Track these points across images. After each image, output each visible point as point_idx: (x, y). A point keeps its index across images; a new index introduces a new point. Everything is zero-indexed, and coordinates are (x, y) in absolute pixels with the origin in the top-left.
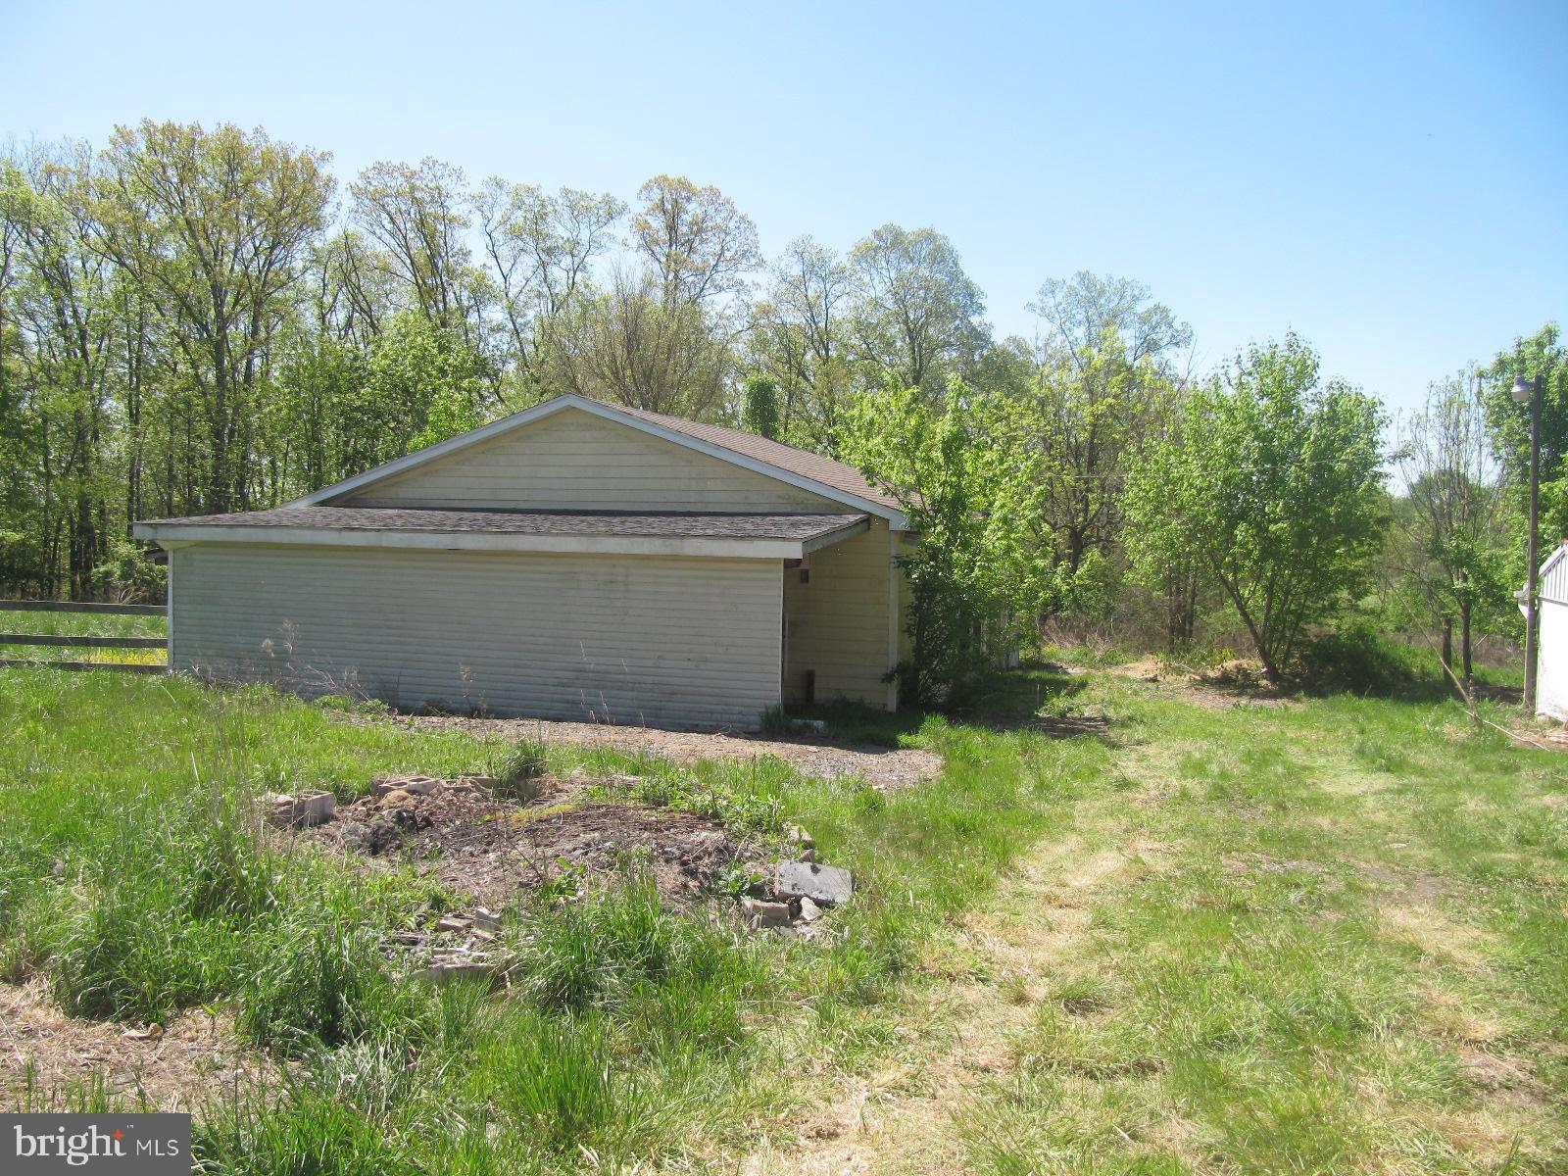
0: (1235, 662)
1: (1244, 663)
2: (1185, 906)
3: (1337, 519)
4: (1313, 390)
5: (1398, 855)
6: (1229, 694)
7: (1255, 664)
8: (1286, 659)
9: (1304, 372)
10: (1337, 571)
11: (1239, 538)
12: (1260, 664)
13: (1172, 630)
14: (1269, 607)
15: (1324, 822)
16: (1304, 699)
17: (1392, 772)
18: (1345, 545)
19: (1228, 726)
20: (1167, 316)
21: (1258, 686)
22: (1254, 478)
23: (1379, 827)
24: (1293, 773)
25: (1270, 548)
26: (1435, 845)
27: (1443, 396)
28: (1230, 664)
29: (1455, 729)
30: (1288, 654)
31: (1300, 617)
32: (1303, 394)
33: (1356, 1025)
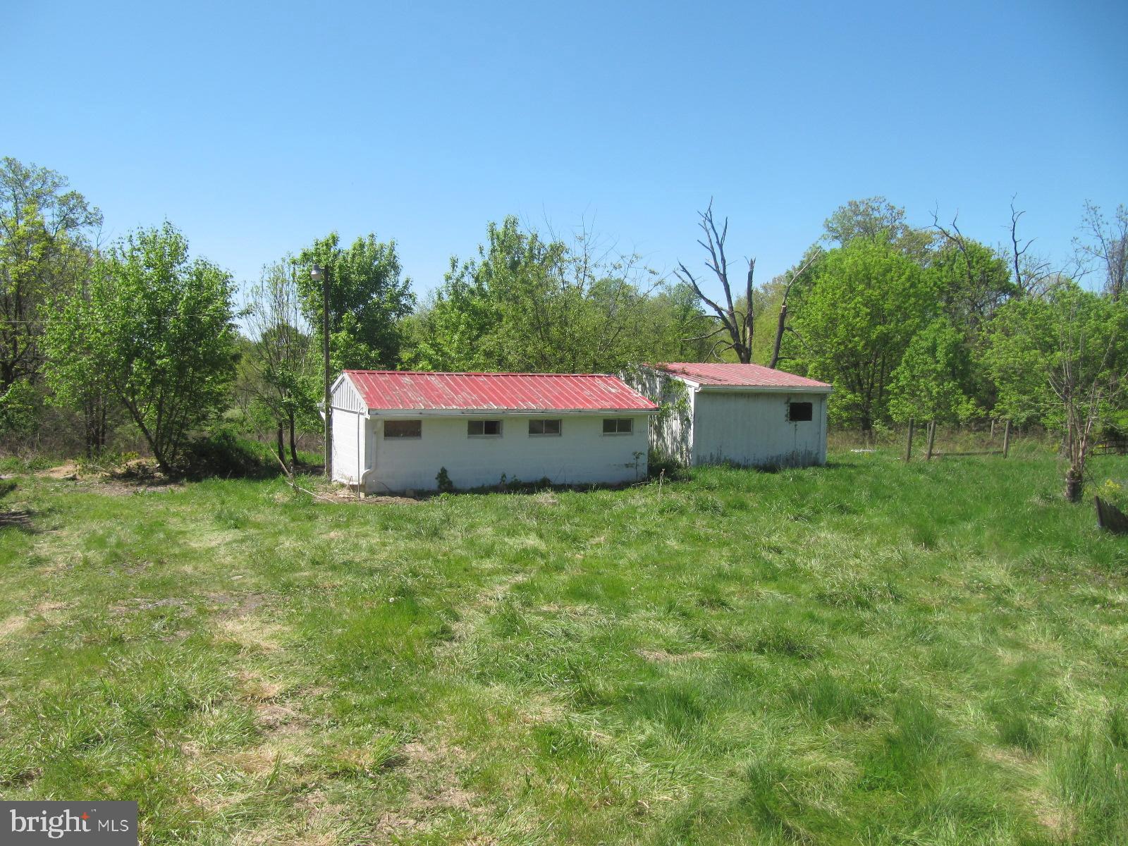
0: (137, 461)
1: (143, 461)
2: (74, 647)
3: (204, 356)
4: (185, 265)
5: (236, 584)
6: (131, 485)
7: (151, 462)
8: (173, 456)
9: (178, 251)
10: (208, 393)
11: (135, 369)
12: (155, 461)
13: (88, 439)
14: (159, 420)
15: (188, 569)
16: (187, 484)
17: (239, 528)
18: (211, 375)
19: (128, 508)
20: (81, 202)
21: (153, 477)
22: (145, 326)
23: (227, 567)
24: (171, 537)
25: (159, 377)
26: (261, 574)
27: (272, 276)
28: (133, 463)
29: (281, 496)
30: (175, 453)
31: (182, 426)
32: (178, 268)
33: (190, 706)
